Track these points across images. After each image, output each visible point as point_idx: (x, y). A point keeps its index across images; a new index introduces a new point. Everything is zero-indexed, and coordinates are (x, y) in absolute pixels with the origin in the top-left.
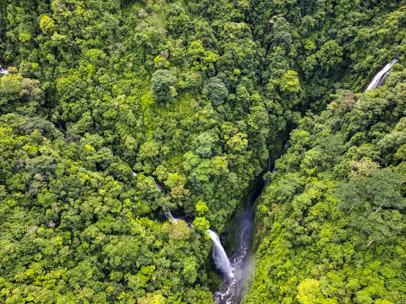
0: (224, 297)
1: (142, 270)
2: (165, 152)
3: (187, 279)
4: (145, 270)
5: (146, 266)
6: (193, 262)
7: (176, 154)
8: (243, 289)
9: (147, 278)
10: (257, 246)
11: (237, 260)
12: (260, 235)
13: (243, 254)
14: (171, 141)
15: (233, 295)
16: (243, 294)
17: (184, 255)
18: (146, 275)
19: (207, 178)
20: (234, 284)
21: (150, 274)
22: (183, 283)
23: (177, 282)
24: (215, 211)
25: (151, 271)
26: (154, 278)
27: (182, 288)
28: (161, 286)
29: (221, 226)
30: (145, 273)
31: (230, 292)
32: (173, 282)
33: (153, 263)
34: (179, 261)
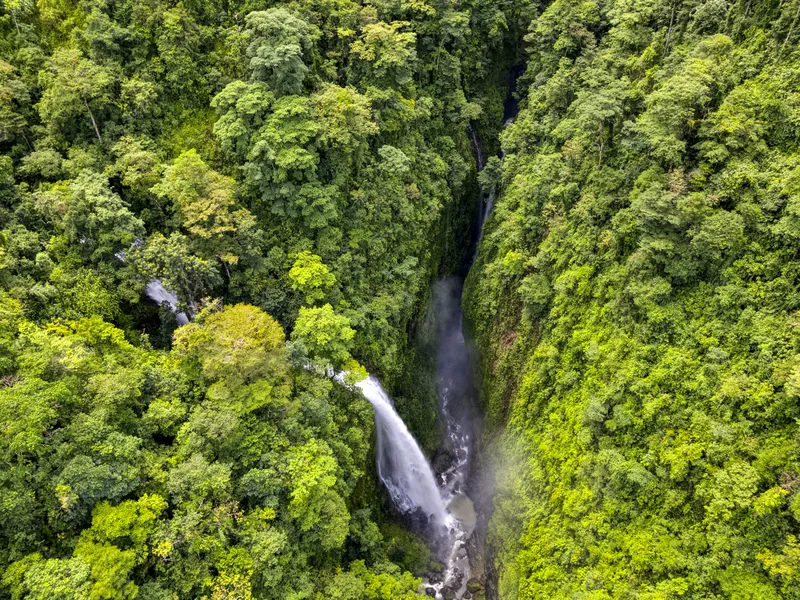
0: (442, 591)
1: (97, 521)
2: (139, 97)
3: (314, 537)
4: (111, 519)
5: (114, 503)
6: (322, 459)
7: (185, 113)
8: (492, 551)
9: (129, 554)
10: (507, 403)
11: (449, 478)
12: (508, 360)
13: (462, 455)
14: (155, 59)
15: (468, 575)
16: (497, 565)
17: (284, 442)
18: (124, 543)
19: (310, 157)
20: (462, 546)
21: (140, 534)
22: (303, 558)
23: (274, 547)
24: (358, 300)
25: (143, 519)
26: (165, 549)
27: (304, 578)
28: (208, 582)
29: (389, 351)
30: (114, 532)
31: (455, 570)
32: (256, 549)
33: (148, 484)
34: (266, 466)
